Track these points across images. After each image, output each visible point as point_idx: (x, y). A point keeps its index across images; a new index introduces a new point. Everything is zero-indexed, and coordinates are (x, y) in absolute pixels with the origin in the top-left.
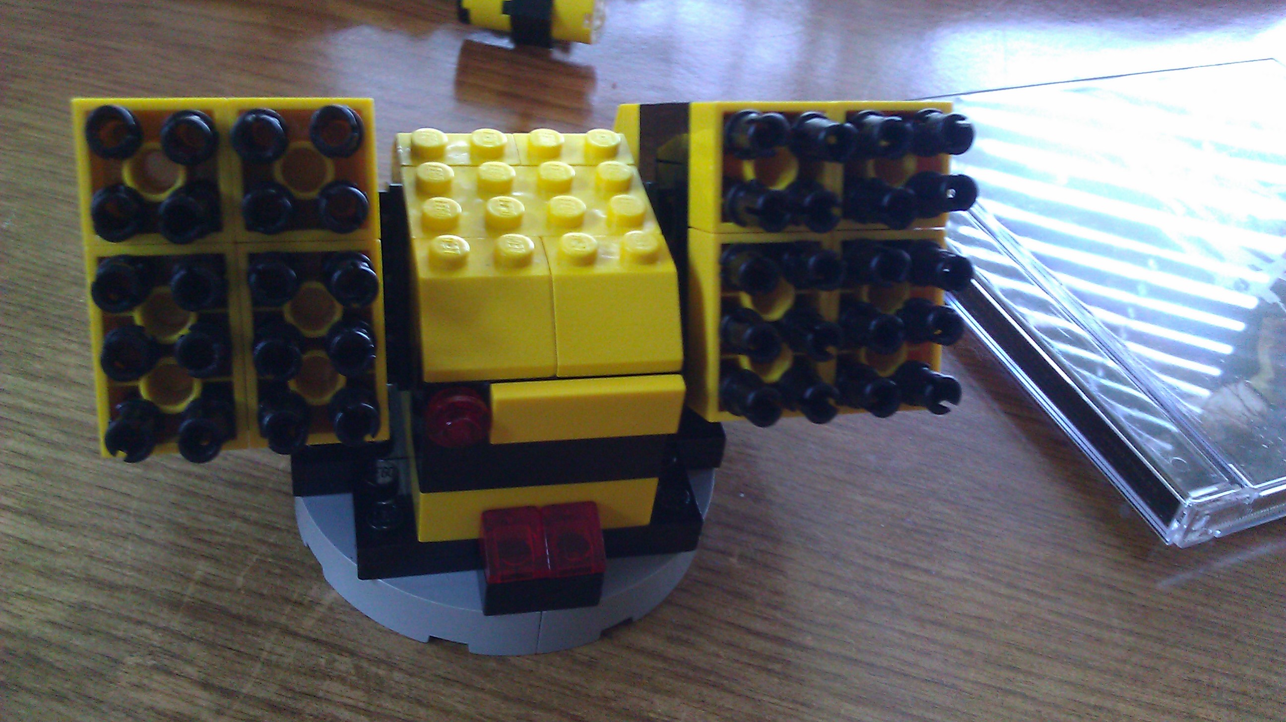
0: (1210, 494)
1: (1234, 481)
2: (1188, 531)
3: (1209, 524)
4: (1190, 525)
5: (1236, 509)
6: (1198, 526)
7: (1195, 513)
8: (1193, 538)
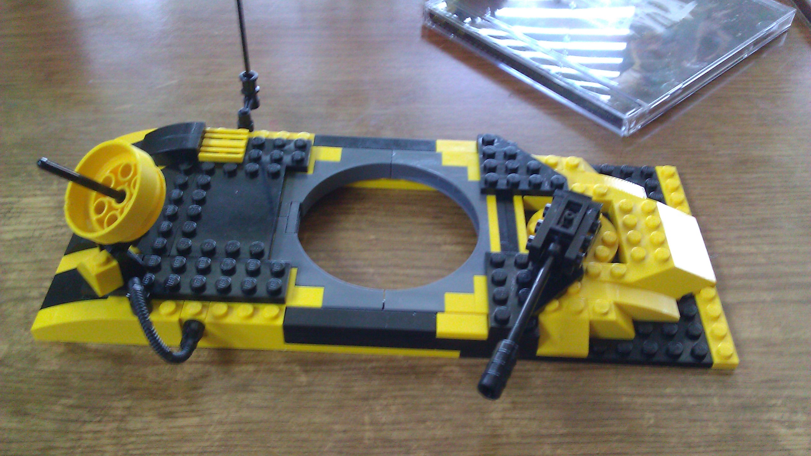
0: (634, 112)
1: (640, 106)
2: (629, 129)
3: (636, 124)
4: (630, 126)
5: (642, 116)
6: (632, 126)
7: (630, 122)
8: (632, 131)
